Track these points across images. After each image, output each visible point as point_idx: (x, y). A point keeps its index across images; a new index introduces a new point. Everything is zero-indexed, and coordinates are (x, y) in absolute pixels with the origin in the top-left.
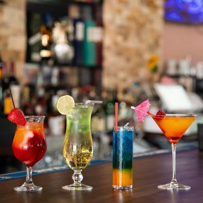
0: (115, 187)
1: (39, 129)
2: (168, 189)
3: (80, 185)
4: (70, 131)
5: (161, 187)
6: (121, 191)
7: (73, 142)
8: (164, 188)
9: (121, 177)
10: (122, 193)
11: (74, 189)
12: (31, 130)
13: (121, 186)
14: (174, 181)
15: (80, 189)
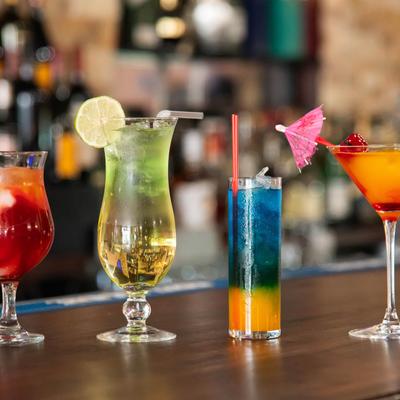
0: (234, 333)
1: (30, 184)
2: (372, 337)
3: (144, 329)
4: (114, 189)
5: (356, 334)
6: (250, 343)
7: (121, 219)
8: (362, 336)
9: (248, 308)
10: (254, 348)
11: (127, 339)
12: (7, 188)
13: (249, 332)
14: (392, 319)
15: (143, 339)
